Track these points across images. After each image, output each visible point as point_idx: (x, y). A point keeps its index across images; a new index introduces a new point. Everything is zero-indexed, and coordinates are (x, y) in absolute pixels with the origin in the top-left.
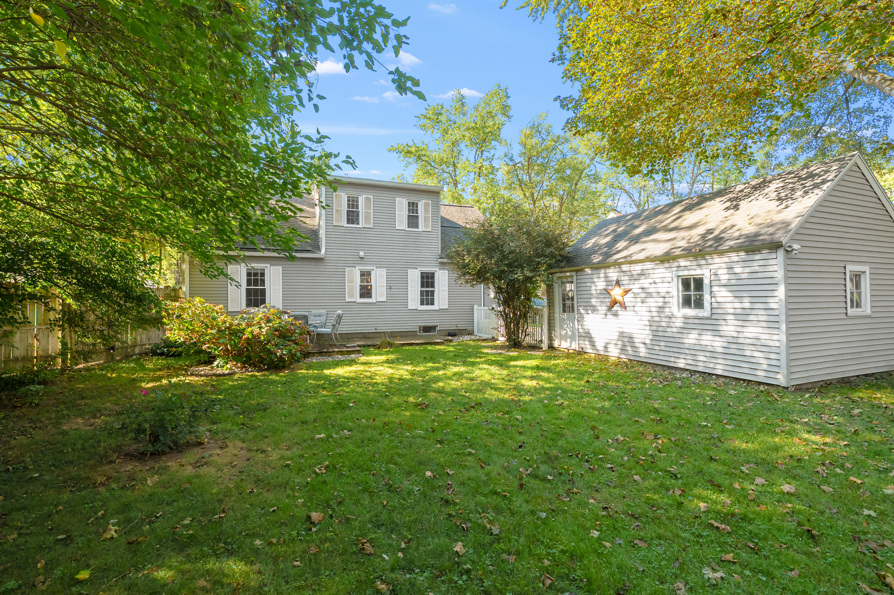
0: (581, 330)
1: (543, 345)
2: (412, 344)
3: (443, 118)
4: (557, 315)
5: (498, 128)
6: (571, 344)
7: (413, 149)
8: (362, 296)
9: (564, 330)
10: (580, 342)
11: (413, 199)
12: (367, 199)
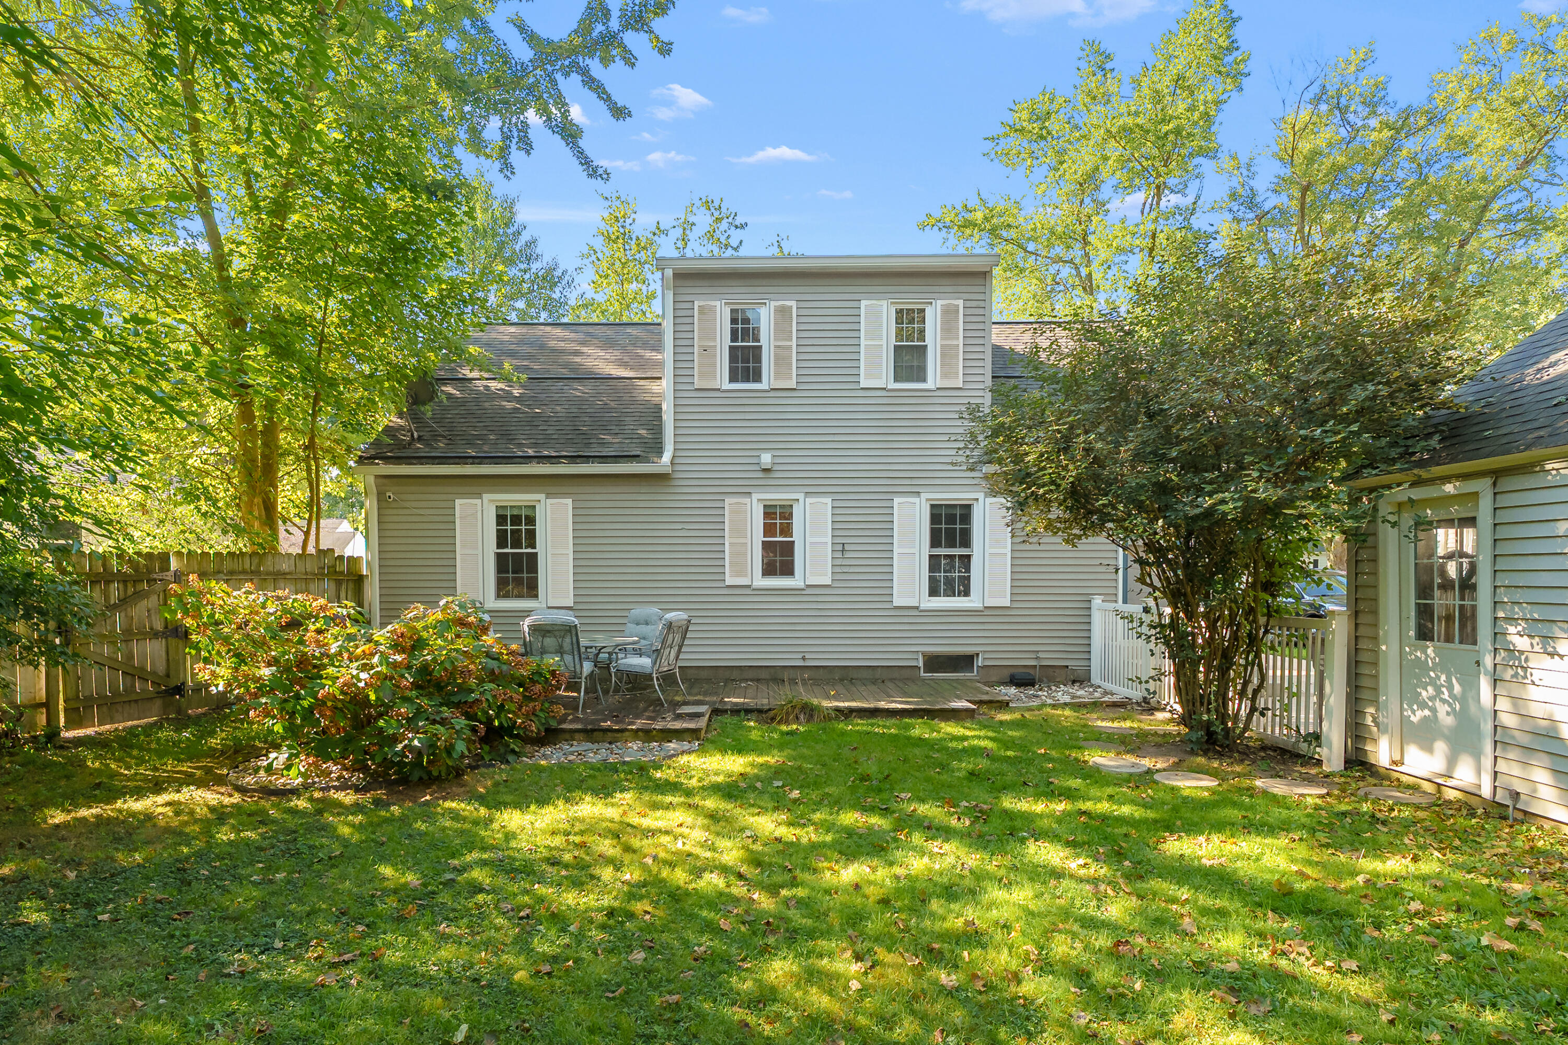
0: (1508, 720)
1: (1323, 752)
2: (874, 713)
3: (1054, 125)
4: (1389, 648)
5: (1206, 116)
6: (1452, 762)
7: (979, 216)
8: (769, 570)
9: (1423, 705)
10: (1502, 766)
11: (910, 301)
12: (783, 312)
